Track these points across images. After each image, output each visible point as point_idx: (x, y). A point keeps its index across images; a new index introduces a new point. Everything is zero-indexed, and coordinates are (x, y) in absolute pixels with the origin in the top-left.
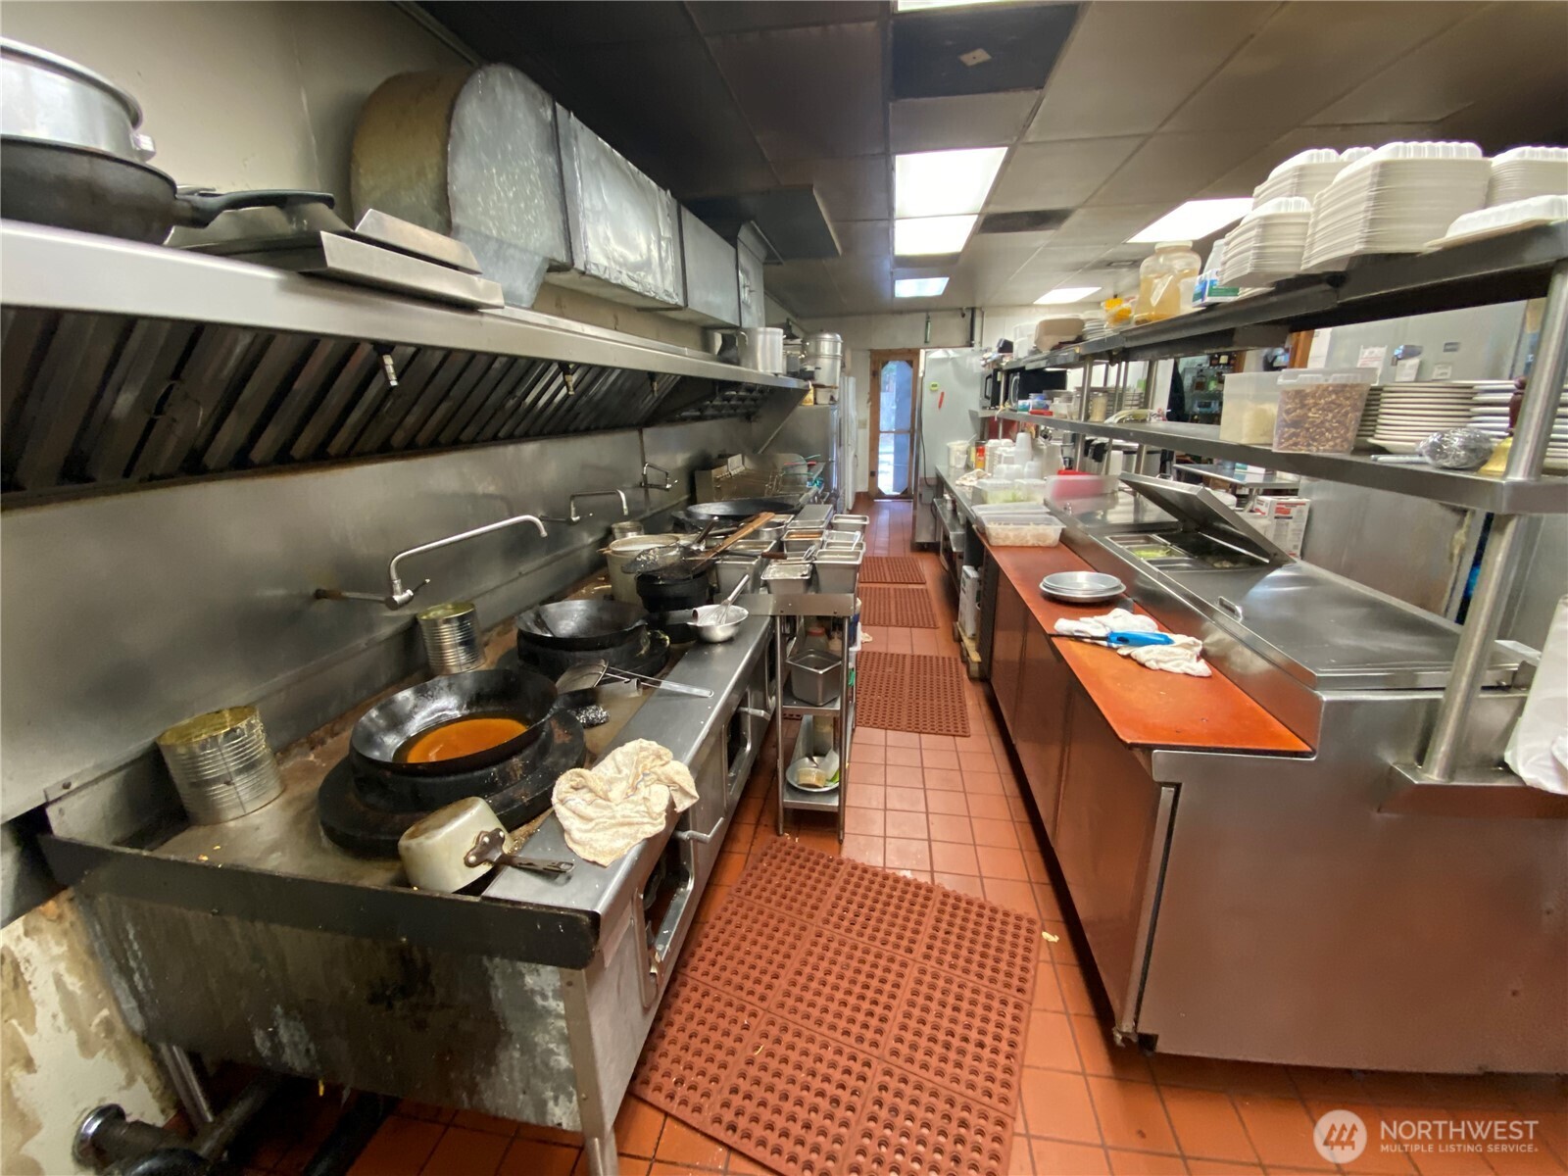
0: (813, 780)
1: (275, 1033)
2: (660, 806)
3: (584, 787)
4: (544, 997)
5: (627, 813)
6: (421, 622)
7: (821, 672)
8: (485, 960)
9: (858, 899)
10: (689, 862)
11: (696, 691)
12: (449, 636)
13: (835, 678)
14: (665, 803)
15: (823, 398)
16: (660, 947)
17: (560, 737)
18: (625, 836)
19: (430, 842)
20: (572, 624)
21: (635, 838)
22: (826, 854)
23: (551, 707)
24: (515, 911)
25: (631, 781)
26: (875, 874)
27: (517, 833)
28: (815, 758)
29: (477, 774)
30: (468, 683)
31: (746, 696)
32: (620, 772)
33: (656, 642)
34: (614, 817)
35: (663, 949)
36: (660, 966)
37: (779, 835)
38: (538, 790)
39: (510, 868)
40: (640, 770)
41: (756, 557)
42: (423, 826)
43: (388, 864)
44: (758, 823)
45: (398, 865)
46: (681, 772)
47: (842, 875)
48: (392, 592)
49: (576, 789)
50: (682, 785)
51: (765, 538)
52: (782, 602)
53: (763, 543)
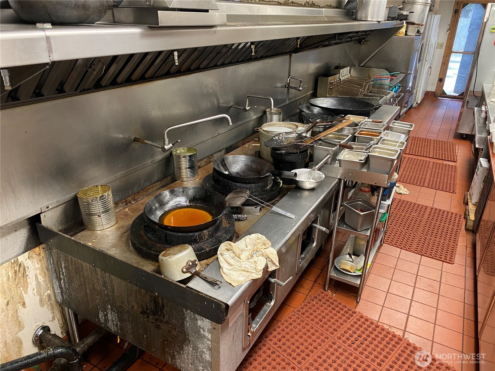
0: (348, 268)
1: (107, 315)
2: (261, 266)
3: (231, 250)
4: (204, 331)
5: (247, 266)
6: (174, 155)
7: (362, 214)
8: (184, 310)
9: (359, 332)
10: (273, 292)
11: (288, 214)
12: (185, 164)
13: (370, 218)
14: (263, 266)
15: (412, 32)
16: (254, 326)
17: (225, 224)
18: (244, 276)
19: (170, 260)
20: (238, 167)
21: (248, 278)
22: (348, 307)
23: (223, 212)
24: (197, 295)
25: (251, 252)
26: (372, 323)
27: (202, 262)
28: (353, 256)
29: (191, 234)
30: (191, 192)
31: (317, 217)
32: (247, 247)
33: (276, 183)
34: (241, 267)
35: (255, 327)
36: (253, 333)
37: (325, 290)
38: (213, 246)
39: (198, 277)
40: (255, 248)
41: (336, 145)
42: (168, 252)
43: (153, 263)
44: (315, 282)
45: (157, 264)
46: (273, 253)
47: (354, 318)
48: (164, 145)
49: (228, 250)
50: (272, 259)
51: (345, 132)
52: (346, 173)
53: (344, 135)
